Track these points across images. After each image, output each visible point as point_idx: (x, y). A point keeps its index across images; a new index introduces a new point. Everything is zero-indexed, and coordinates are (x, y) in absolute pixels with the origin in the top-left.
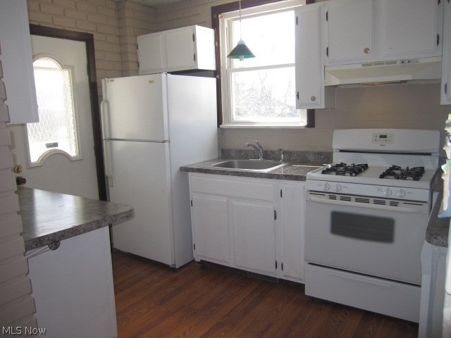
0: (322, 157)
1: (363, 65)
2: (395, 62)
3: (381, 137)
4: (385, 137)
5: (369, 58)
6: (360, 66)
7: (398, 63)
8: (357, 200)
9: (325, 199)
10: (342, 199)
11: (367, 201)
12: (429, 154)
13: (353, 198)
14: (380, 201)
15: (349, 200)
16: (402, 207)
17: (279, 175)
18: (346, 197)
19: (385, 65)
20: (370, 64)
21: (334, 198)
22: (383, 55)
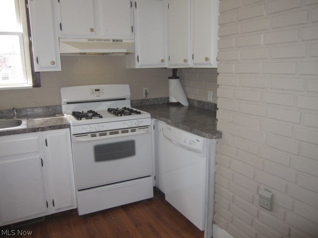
0: (50, 110)
1: (89, 40)
2: (109, 40)
3: (96, 90)
4: (98, 90)
5: (93, 36)
6: (86, 41)
7: (111, 41)
8: (111, 134)
9: (89, 138)
10: (101, 135)
11: (117, 133)
12: (125, 99)
13: (108, 133)
14: (125, 131)
15: (105, 134)
16: (138, 132)
17: (43, 128)
18: (103, 133)
19: (103, 42)
20: (94, 40)
21: (95, 136)
22: (101, 34)
